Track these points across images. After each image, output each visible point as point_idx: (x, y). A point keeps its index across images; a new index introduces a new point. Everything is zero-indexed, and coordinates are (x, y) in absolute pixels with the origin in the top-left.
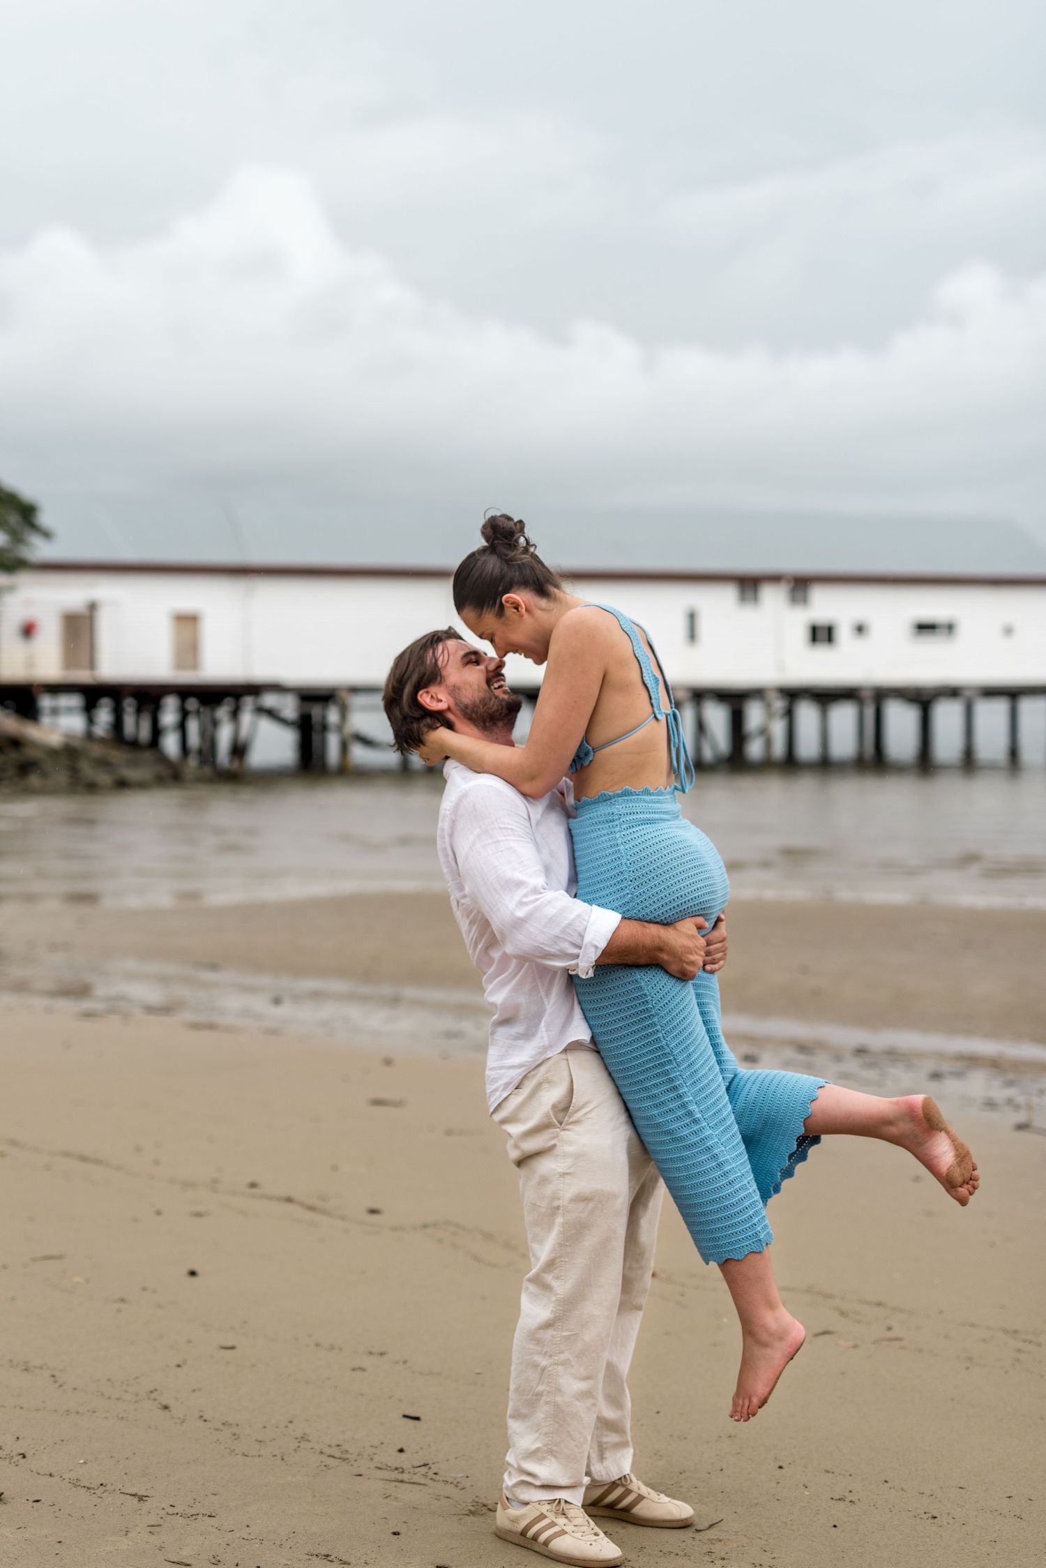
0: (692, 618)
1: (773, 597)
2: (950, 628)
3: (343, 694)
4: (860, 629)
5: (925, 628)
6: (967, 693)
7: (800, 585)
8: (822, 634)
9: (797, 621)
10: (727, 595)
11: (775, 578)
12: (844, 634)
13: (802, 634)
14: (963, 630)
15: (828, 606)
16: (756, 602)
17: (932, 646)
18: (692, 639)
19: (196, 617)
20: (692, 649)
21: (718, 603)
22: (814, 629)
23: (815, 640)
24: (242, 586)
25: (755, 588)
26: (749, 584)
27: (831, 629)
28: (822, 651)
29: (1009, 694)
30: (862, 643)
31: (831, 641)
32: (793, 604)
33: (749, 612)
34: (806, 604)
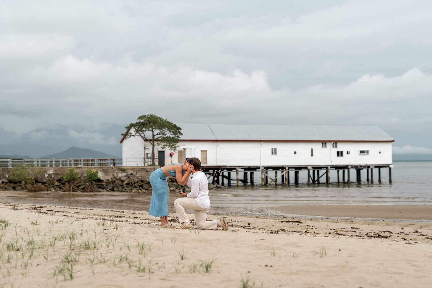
0: (312, 149)
1: (329, 145)
2: (368, 152)
3: (237, 168)
4: (348, 153)
5: (362, 152)
6: (371, 167)
7: (335, 143)
8: (340, 154)
9: (335, 151)
10: (320, 145)
11: (331, 141)
12: (345, 153)
13: (336, 154)
14: (370, 152)
15: (341, 147)
16: (326, 147)
17: (364, 156)
18: (312, 155)
19: (206, 151)
20: (312, 157)
21: (317, 147)
22: (338, 152)
23: (338, 155)
24: (216, 144)
25: (325, 144)
26: (324, 143)
27: (342, 152)
28: (340, 158)
29: (379, 167)
30: (348, 156)
31: (342, 155)
32: (333, 147)
33: (324, 149)
34: (336, 147)
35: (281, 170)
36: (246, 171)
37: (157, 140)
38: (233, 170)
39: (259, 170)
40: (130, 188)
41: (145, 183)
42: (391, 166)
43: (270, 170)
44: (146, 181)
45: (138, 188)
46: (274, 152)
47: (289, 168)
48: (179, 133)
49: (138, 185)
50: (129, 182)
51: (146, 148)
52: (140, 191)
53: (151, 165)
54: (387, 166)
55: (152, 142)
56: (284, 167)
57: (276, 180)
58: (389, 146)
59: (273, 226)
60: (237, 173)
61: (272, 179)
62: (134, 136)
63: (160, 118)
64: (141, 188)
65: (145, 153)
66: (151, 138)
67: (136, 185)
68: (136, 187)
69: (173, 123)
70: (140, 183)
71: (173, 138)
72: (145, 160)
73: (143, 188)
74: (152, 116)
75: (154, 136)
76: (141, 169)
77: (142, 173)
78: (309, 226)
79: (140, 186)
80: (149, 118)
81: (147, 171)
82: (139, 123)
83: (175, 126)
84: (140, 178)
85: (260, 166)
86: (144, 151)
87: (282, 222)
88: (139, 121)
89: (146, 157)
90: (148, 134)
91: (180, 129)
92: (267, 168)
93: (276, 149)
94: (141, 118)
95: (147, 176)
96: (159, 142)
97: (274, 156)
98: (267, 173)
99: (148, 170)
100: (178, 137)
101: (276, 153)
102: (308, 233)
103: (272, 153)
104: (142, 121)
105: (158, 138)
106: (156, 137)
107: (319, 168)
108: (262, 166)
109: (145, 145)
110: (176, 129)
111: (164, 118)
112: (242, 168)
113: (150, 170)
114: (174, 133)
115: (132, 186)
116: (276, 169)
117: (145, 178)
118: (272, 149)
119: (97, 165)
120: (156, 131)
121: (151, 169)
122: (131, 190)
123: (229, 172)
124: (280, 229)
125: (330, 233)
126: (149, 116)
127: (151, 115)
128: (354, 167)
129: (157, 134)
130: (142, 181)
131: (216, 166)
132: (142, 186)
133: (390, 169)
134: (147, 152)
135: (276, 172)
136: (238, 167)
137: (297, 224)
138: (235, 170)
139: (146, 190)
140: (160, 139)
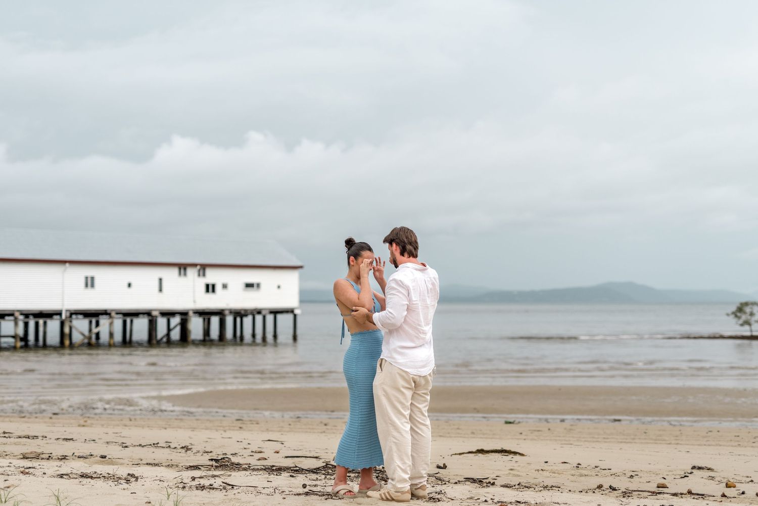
0: (161, 280)
1: (192, 273)
2: (258, 285)
3: (17, 314)
4: (225, 286)
5: (249, 286)
6: (264, 312)
7: (203, 268)
8: (210, 288)
9: (201, 282)
10: (175, 271)
11: (194, 265)
12: (219, 288)
13: (204, 288)
14: (262, 286)
15: (213, 276)
16: (185, 274)
17: (251, 293)
18: (161, 290)
20: (160, 294)
21: (170, 276)
22: (207, 286)
23: (207, 291)
25: (185, 269)
26: (183, 268)
27: (213, 286)
28: (210, 295)
29: (275, 312)
30: (225, 292)
31: (213, 291)
32: (199, 275)
33: (182, 279)
34: (204, 275)
38: (7, 318)
39: (58, 317)
42: (297, 312)
43: (80, 317)
46: (90, 283)
54: (291, 311)
56: (108, 312)
57: (90, 338)
58: (294, 276)
60: (16, 324)
61: (83, 334)
85: (61, 311)
92: (73, 313)
93: (93, 278)
97: (89, 291)
98: (71, 321)
101: (93, 286)
103: (87, 285)
108: (67, 311)
112: (21, 314)
116: (92, 315)
118: (87, 278)
128: (235, 312)
133: (295, 316)
135: (91, 322)
136: (18, 311)
138: (12, 318)
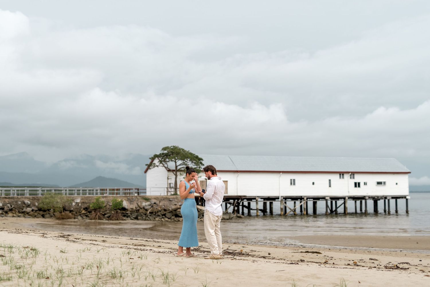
0: (330, 180)
1: (347, 176)
2: (385, 183)
3: (257, 198)
4: (365, 184)
5: (379, 183)
6: (388, 198)
7: (353, 174)
9: (352, 182)
10: (338, 176)
11: (348, 173)
12: (362, 184)
13: (353, 185)
14: (387, 183)
15: (358, 178)
16: (343, 178)
17: (380, 187)
18: (330, 186)
19: (227, 181)
20: (330, 188)
21: (335, 178)
22: (355, 183)
23: (356, 186)
24: (236, 175)
25: (343, 175)
26: (342, 174)
27: (359, 184)
28: (357, 189)
29: (396, 198)
30: (365, 186)
31: (359, 186)
32: (351, 178)
33: (342, 180)
34: (354, 178)
35: (299, 200)
36: (265, 201)
37: (180, 170)
38: (253, 200)
39: (278, 200)
40: (153, 217)
41: (168, 211)
42: (407, 197)
43: (289, 200)
44: (169, 210)
45: (161, 217)
46: (293, 182)
47: (307, 198)
48: (201, 163)
49: (161, 214)
50: (152, 211)
51: (169, 178)
52: (163, 219)
53: (174, 195)
54: (404, 197)
55: (175, 173)
56: (303, 197)
57: (295, 210)
58: (406, 178)
59: (293, 256)
60: (257, 203)
61: (290, 209)
62: (157, 166)
63: (183, 150)
64: (164, 217)
65: (168, 183)
66: (174, 169)
67: (159, 213)
68: (159, 216)
69: (194, 155)
70: (163, 212)
71: (195, 168)
72: (168, 190)
73: (166, 217)
74: (175, 148)
75: (176, 167)
76: (164, 199)
77: (165, 203)
78: (328, 256)
79: (163, 215)
80: (172, 149)
81: (170, 201)
82: (163, 154)
83: (197, 157)
84: (163, 207)
85: (279, 196)
86: (168, 181)
87: (301, 252)
88: (162, 152)
89: (169, 187)
90: (171, 165)
91: (202, 159)
92: (286, 198)
93: (294, 180)
94: (164, 149)
95: (170, 205)
96: (182, 173)
97: (293, 186)
98: (285, 203)
99: (171, 199)
100: (200, 167)
101: (294, 184)
102: (328, 263)
103: (291, 184)
104: (166, 152)
105: (181, 168)
106: (179, 168)
107: (337, 199)
108: (281, 196)
109: (168, 175)
110: (197, 160)
111: (186, 149)
112: (261, 198)
113: (173, 200)
114: (197, 164)
115: (155, 215)
116: (294, 199)
117: (168, 207)
118: (291, 180)
119: (122, 194)
120: (179, 162)
121: (173, 198)
122: (155, 218)
123: (249, 201)
124: (299, 260)
125: (349, 265)
126: (172, 147)
127: (174, 146)
128: (372, 198)
129: (180, 165)
130: (165, 210)
131: (236, 196)
132: (164, 215)
133: (407, 200)
134: (170, 181)
135: (295, 203)
136: (258, 197)
137: (316, 254)
138: (255, 200)
139: (168, 218)
140: (183, 169)
